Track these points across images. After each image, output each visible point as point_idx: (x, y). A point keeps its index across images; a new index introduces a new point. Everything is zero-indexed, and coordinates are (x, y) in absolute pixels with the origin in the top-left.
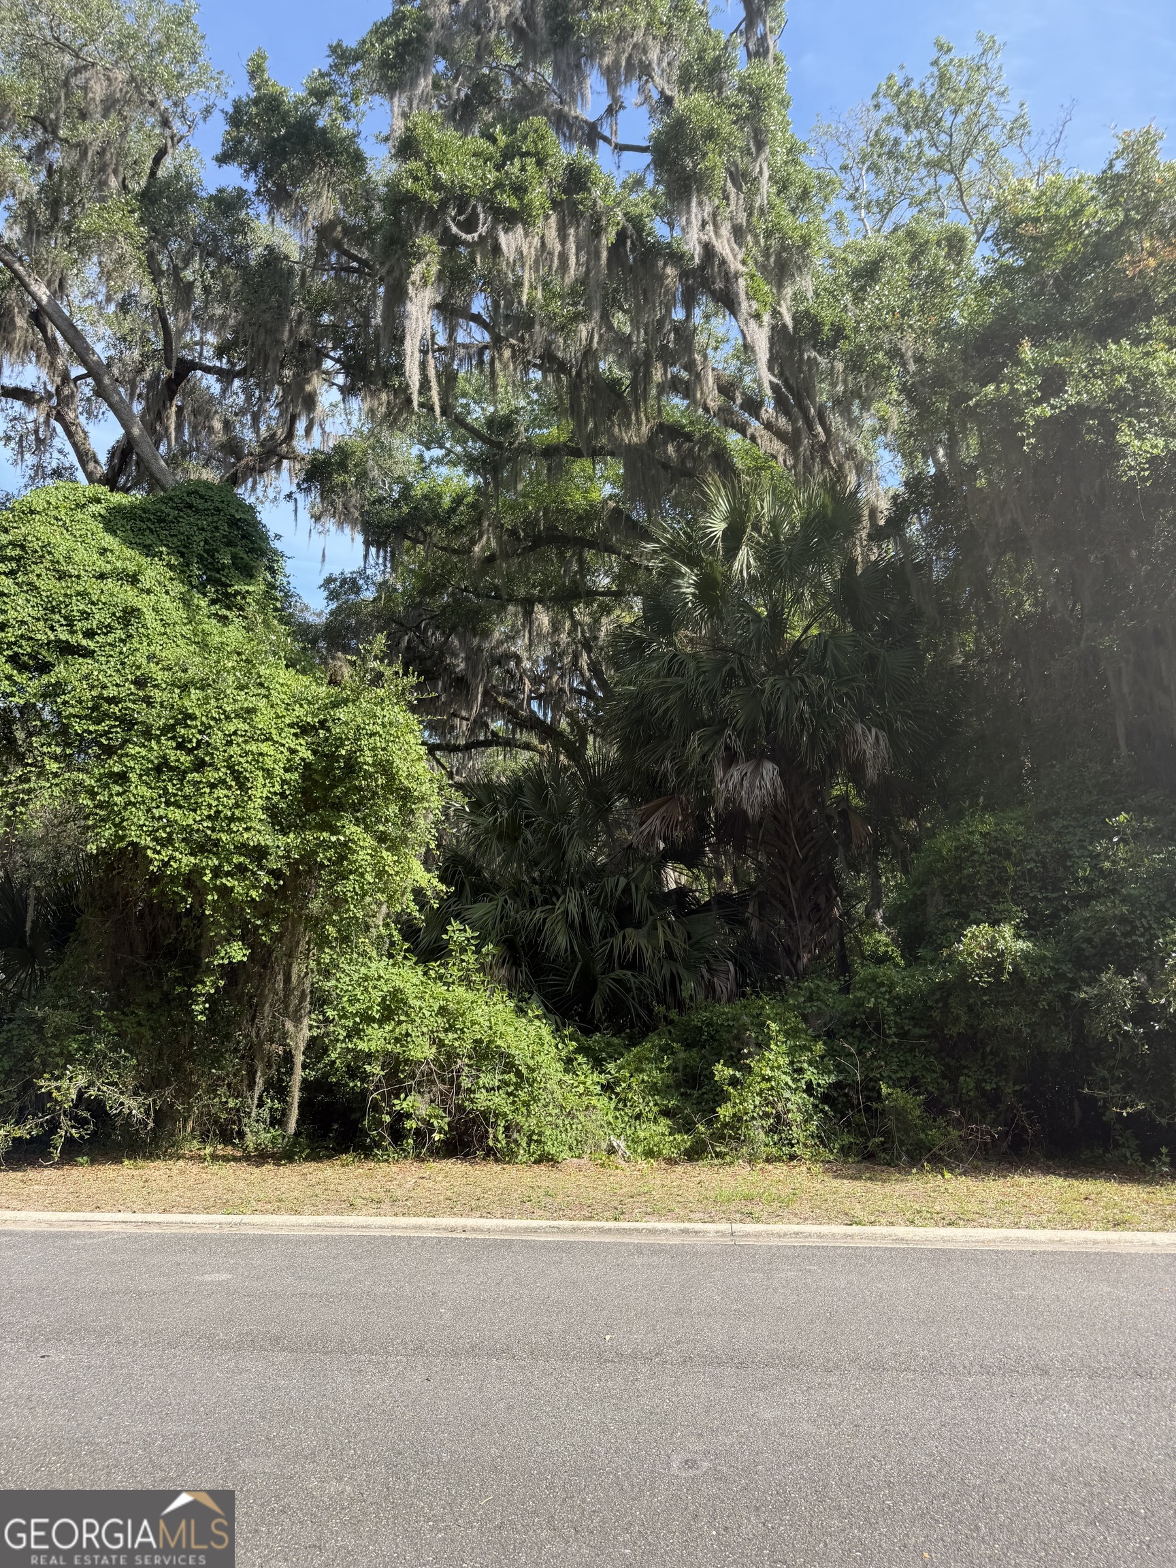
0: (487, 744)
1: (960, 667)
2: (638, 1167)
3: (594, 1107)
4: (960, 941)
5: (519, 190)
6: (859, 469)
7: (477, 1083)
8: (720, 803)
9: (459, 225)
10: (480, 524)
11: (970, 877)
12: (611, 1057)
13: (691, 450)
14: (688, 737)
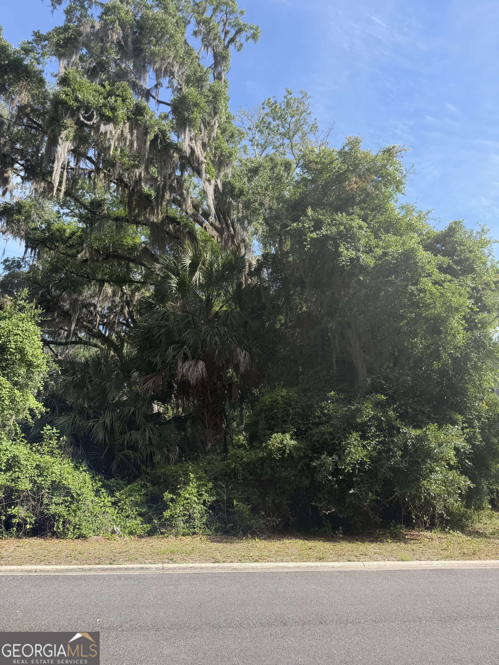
0: (76, 343)
1: (278, 329)
2: (125, 539)
3: (107, 512)
4: (270, 440)
5: (113, 109)
6: (246, 247)
7: (51, 501)
8: (179, 378)
9: (84, 117)
10: (82, 245)
11: (276, 414)
12: (118, 489)
13: (179, 228)
14: (168, 348)
